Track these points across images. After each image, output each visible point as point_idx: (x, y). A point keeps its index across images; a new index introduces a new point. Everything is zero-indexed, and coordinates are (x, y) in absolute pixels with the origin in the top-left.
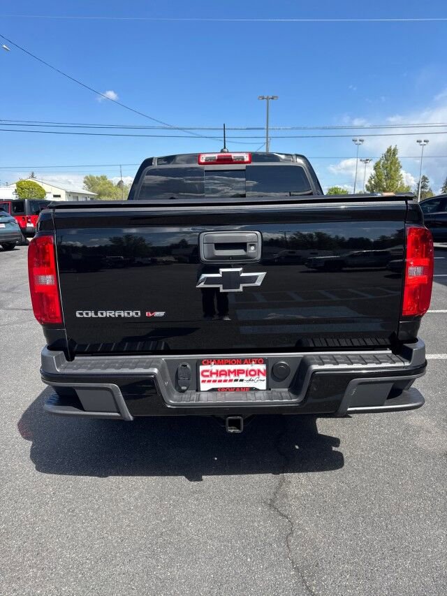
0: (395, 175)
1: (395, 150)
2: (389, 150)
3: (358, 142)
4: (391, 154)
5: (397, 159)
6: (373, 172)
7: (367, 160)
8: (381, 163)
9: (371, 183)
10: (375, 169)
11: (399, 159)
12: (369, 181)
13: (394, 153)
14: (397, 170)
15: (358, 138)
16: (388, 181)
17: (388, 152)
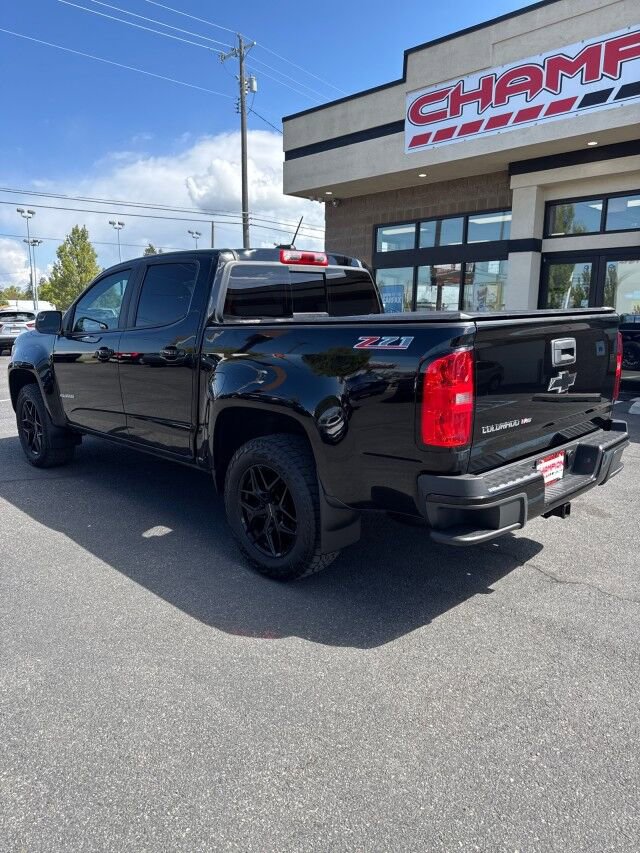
0: (92, 266)
1: (84, 231)
2: (75, 231)
3: (26, 214)
4: (79, 236)
5: (89, 245)
6: (58, 261)
7: (35, 241)
8: (68, 249)
9: (56, 276)
10: (59, 256)
11: (93, 246)
12: (55, 274)
13: (83, 235)
14: (91, 260)
15: (26, 209)
16: (84, 275)
17: (74, 233)
